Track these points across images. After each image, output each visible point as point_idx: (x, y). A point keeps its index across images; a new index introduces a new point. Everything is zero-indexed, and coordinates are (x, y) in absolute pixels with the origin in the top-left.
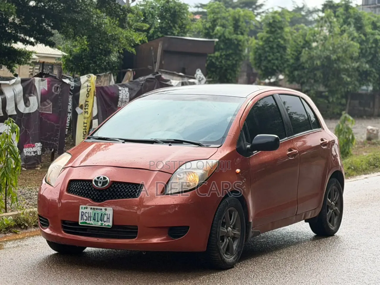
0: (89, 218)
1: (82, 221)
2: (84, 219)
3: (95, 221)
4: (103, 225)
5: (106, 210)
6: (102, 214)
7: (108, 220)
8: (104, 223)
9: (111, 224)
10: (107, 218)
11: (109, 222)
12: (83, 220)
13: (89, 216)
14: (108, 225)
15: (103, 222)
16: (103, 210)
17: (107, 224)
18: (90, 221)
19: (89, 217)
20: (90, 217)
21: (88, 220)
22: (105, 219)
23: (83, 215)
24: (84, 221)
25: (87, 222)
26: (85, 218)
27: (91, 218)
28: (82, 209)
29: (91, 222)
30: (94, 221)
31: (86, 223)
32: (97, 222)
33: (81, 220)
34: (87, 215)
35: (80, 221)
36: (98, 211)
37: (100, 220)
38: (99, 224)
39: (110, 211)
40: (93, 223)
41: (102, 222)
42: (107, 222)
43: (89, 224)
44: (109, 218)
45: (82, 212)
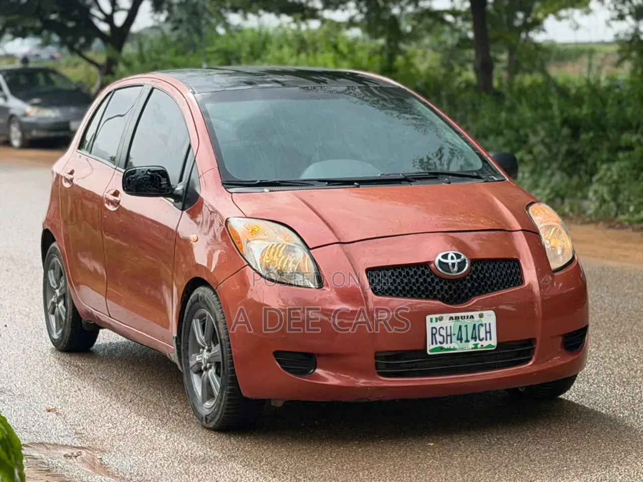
0: (449, 338)
1: (435, 346)
2: (438, 342)
3: (461, 342)
4: (479, 346)
5: (481, 316)
6: (474, 325)
7: (488, 335)
8: (481, 343)
9: (494, 342)
10: (486, 332)
11: (490, 339)
12: (436, 343)
13: (449, 333)
14: (490, 346)
15: (478, 341)
16: (477, 318)
17: (485, 343)
18: (451, 342)
19: (447, 335)
20: (451, 335)
21: (447, 343)
22: (482, 335)
23: (435, 334)
24: (439, 345)
25: (445, 346)
26: (439, 339)
27: (453, 337)
28: (431, 323)
29: (452, 346)
30: (459, 341)
31: (442, 349)
32: (467, 343)
33: (432, 344)
34: (443, 332)
35: (430, 347)
36: (466, 320)
37: (472, 338)
38: (469, 347)
39: (490, 317)
40: (457, 347)
41: (475, 341)
42: (486, 340)
43: (450, 349)
44: (490, 332)
45: (432, 328)
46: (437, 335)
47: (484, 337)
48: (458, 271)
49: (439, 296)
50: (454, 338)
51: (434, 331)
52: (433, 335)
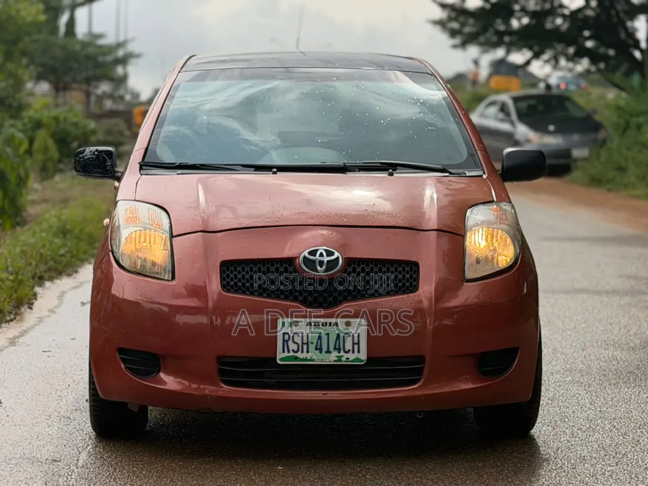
0: (305, 347)
1: (286, 354)
2: (291, 349)
3: (321, 352)
4: (344, 359)
5: (348, 324)
6: (338, 335)
7: (356, 347)
8: (346, 356)
9: (363, 356)
10: (354, 344)
11: (359, 352)
12: (289, 352)
13: (305, 341)
14: (357, 359)
15: (342, 353)
16: (342, 327)
17: (352, 356)
18: (308, 352)
19: (303, 343)
20: (307, 343)
21: (302, 352)
22: (349, 346)
23: (287, 341)
24: (292, 354)
25: (299, 355)
26: (292, 346)
27: (310, 345)
29: (309, 356)
30: (318, 352)
31: (296, 358)
32: (328, 354)
33: (284, 352)
34: (298, 340)
35: (280, 355)
36: (328, 327)
37: (335, 349)
38: (331, 358)
40: (315, 357)
41: (339, 352)
42: (353, 352)
43: (306, 360)
44: (358, 344)
45: (284, 334)
46: (290, 343)
47: (351, 348)
48: (326, 271)
49: (301, 298)
50: (312, 347)
51: (286, 337)
52: (285, 342)
